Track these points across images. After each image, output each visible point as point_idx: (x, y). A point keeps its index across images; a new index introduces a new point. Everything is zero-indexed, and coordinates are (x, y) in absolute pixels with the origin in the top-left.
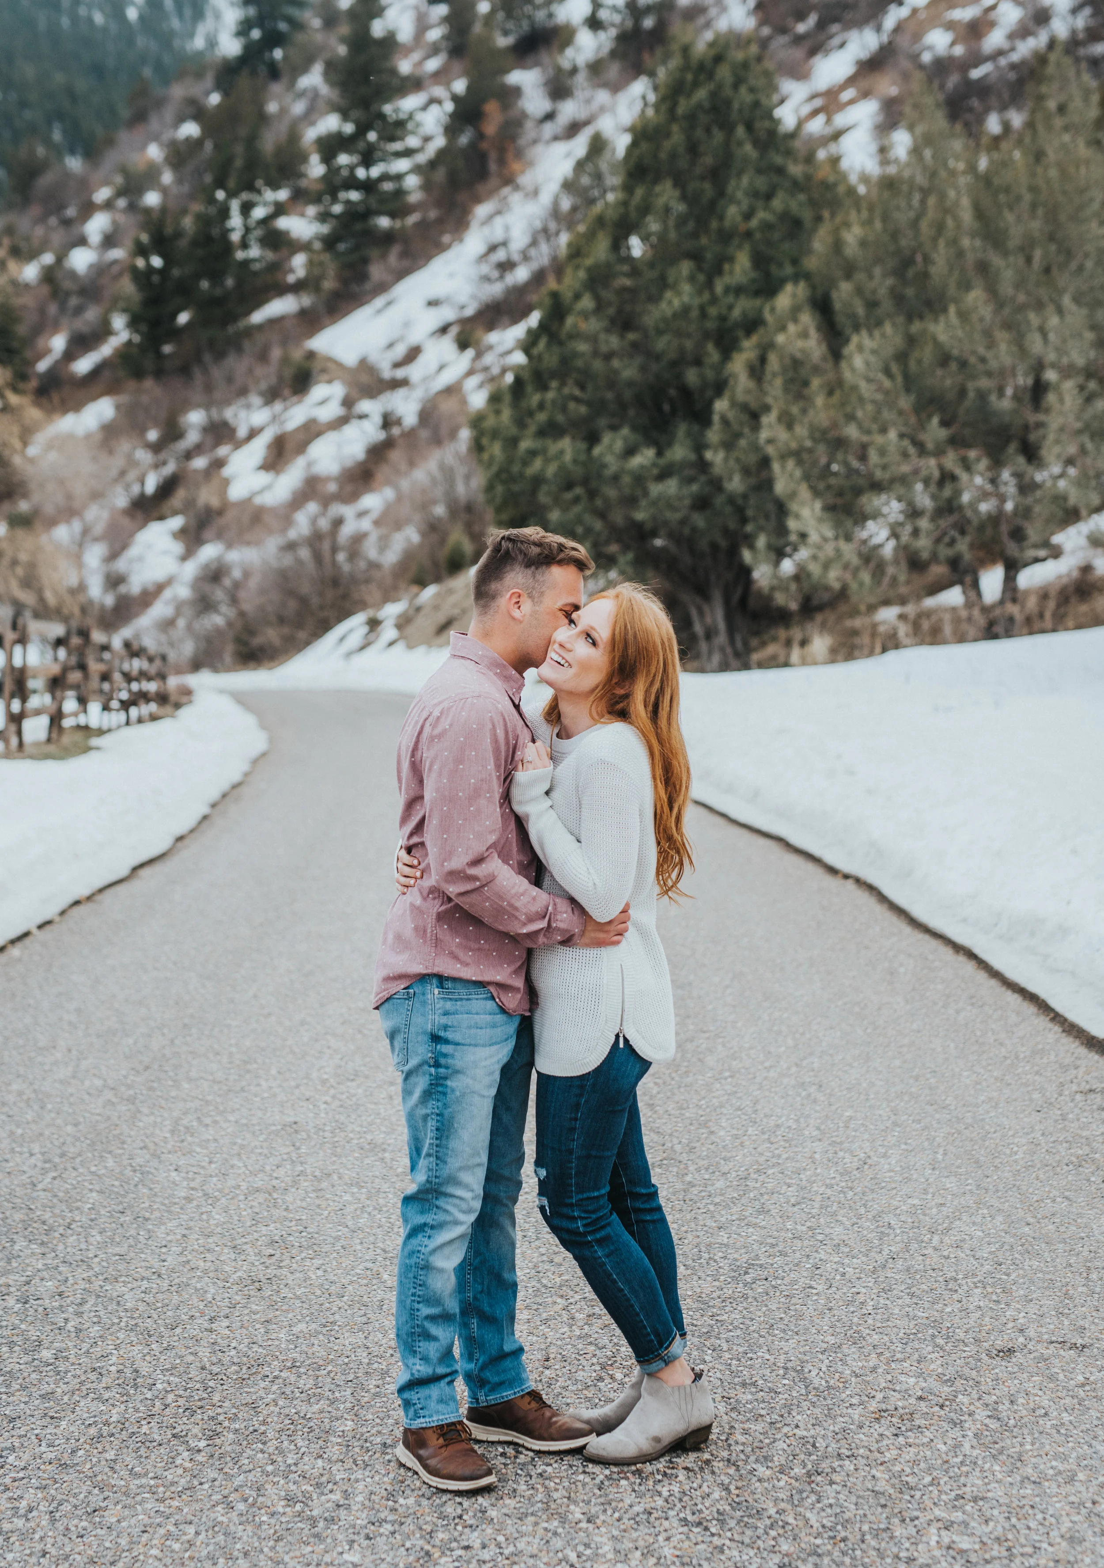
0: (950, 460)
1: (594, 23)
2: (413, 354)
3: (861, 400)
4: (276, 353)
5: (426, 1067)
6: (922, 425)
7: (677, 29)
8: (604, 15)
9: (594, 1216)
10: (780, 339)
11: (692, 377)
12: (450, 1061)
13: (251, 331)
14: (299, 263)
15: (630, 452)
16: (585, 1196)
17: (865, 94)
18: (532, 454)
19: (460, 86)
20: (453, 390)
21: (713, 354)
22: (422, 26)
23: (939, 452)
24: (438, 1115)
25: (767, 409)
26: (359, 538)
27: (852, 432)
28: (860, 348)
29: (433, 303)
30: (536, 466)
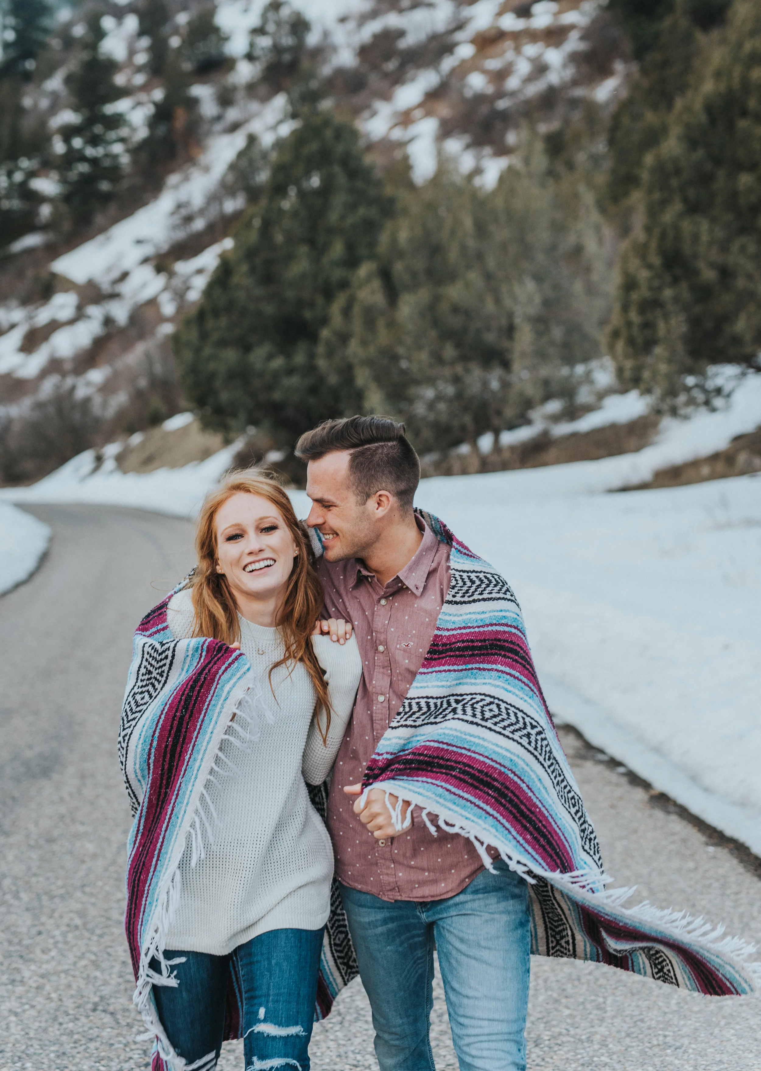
0: (459, 369)
1: (250, 57)
2: (124, 276)
3: (406, 333)
4: (30, 273)
6: (441, 348)
7: (305, 64)
8: (257, 52)
10: (361, 295)
11: (307, 314)
13: (11, 258)
14: (45, 211)
15: (270, 357)
17: (429, 114)
18: (211, 358)
19: (158, 94)
20: (153, 302)
21: (320, 300)
22: (132, 52)
23: (452, 363)
25: (351, 335)
26: (87, 401)
27: (401, 349)
28: (407, 302)
29: (139, 242)
30: (212, 366)
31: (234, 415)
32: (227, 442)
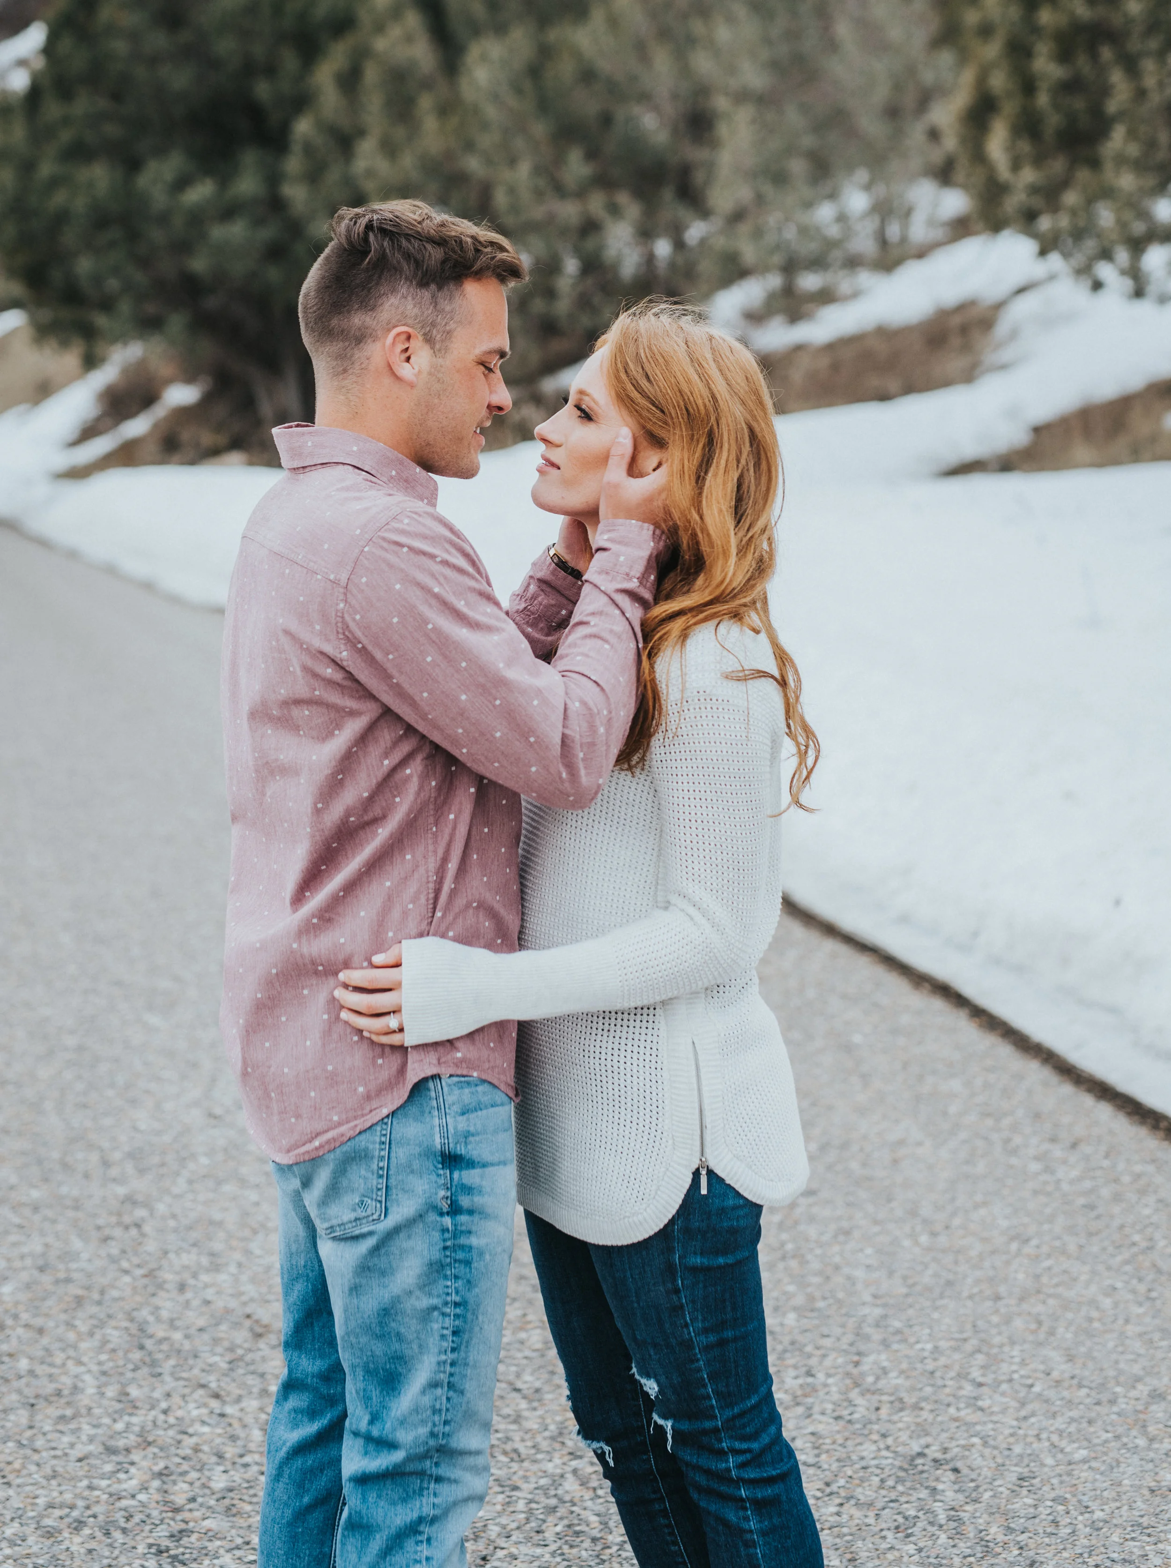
0: (596, 203)
3: (485, 126)
5: (432, 1217)
6: (559, 160)
9: (755, 1446)
10: (381, 44)
11: (263, 90)
12: (478, 1200)
15: (182, 183)
16: (736, 1410)
18: (54, 183)
21: (290, 61)
23: (581, 194)
24: (456, 1304)
25: (361, 133)
27: (473, 164)
28: (484, 58)
30: (59, 198)
31: (107, 305)
32: (91, 362)
